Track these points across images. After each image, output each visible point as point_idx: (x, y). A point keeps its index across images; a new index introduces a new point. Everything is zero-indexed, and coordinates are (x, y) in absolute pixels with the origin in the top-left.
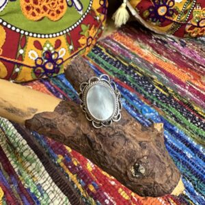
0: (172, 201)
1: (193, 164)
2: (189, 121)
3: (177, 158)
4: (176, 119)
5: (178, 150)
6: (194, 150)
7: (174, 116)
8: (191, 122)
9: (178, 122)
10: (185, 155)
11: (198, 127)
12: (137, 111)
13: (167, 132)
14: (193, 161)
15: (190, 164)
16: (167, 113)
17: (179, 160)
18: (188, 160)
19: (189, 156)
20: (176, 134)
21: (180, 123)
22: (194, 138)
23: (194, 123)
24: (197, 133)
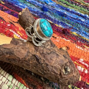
0: (86, 46)
1: (87, 24)
2: (74, 5)
3: (77, 22)
4: (67, 5)
5: (75, 19)
6: (84, 17)
7: (65, 3)
8: (76, 5)
9: (69, 6)
10: (80, 20)
11: (80, 7)
12: (42, 3)
13: (65, 11)
14: (86, 22)
15: (85, 24)
16: (61, 3)
17: (79, 23)
18: (83, 22)
19: (83, 20)
20: (70, 11)
21: (70, 6)
22: (81, 12)
23: (77, 6)
24: (81, 10)
